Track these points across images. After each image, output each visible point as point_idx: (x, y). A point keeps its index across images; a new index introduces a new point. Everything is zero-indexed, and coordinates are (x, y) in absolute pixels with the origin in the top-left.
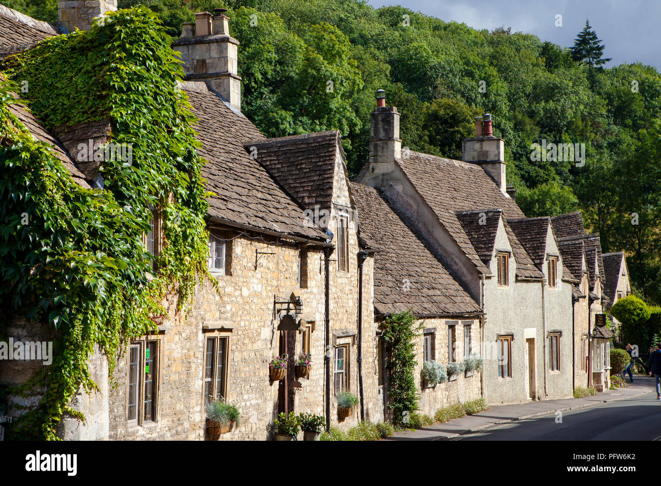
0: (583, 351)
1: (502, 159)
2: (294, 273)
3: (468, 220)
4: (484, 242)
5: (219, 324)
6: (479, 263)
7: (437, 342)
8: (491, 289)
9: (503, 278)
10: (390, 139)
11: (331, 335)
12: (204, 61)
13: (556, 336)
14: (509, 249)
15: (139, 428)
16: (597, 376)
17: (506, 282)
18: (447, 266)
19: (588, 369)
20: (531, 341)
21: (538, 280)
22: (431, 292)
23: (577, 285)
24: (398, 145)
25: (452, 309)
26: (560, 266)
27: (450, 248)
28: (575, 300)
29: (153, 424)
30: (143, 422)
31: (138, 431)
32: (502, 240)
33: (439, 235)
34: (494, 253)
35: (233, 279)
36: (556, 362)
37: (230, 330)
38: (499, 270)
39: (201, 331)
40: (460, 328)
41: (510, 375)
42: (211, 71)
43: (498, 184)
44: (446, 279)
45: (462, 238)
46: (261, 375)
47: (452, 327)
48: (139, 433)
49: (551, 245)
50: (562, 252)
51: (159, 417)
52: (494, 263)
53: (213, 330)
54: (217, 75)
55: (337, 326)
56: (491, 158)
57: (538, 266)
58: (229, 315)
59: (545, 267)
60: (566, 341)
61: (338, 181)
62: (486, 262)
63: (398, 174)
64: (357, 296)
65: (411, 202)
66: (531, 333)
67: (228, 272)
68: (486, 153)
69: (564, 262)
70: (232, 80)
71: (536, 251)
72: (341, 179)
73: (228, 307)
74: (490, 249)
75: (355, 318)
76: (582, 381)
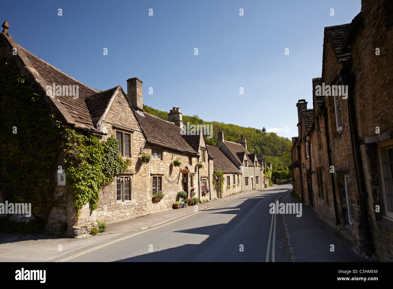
0: (263, 180)
1: (246, 143)
2: (187, 162)
3: (238, 154)
4: (242, 159)
5: (157, 173)
6: (241, 163)
7: (230, 179)
8: (243, 168)
9: (246, 166)
10: (222, 138)
11: (200, 177)
12: (174, 118)
13: (257, 177)
14: (247, 160)
15: (123, 202)
16: (266, 185)
17: (247, 167)
18: (234, 164)
19: (264, 183)
20: (252, 178)
21: (254, 166)
22: (229, 168)
23: (261, 167)
24: (223, 140)
25: (234, 172)
26: (258, 163)
27: (234, 159)
28: (261, 170)
29: (130, 201)
30: (124, 201)
31: (122, 203)
32: (245, 158)
33: (232, 157)
34: (244, 161)
35: (163, 161)
36: (257, 182)
37: (163, 175)
38: (245, 164)
39: (150, 175)
40: (236, 176)
41: (248, 185)
42: (176, 120)
43: (245, 148)
44: (233, 166)
45: (237, 158)
46: (176, 186)
47: (234, 176)
48: (122, 204)
49: (256, 159)
50: (258, 161)
51: (132, 199)
52: (244, 162)
53: (155, 175)
54: (177, 121)
55: (202, 175)
56: (244, 143)
57: (253, 163)
58: (162, 171)
59: (255, 163)
60: (259, 178)
61: (201, 141)
62: (242, 162)
63: (223, 145)
64: (208, 168)
65: (226, 151)
66: (252, 176)
67: (162, 159)
68: (243, 142)
69: (259, 162)
70: (180, 122)
71: (253, 161)
72: (203, 141)
73: (161, 169)
74: (243, 160)
75: (208, 173)
76: (263, 186)
